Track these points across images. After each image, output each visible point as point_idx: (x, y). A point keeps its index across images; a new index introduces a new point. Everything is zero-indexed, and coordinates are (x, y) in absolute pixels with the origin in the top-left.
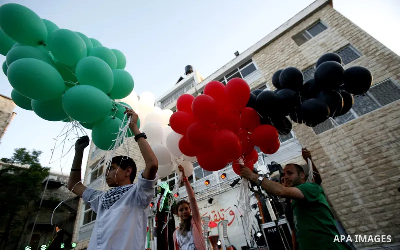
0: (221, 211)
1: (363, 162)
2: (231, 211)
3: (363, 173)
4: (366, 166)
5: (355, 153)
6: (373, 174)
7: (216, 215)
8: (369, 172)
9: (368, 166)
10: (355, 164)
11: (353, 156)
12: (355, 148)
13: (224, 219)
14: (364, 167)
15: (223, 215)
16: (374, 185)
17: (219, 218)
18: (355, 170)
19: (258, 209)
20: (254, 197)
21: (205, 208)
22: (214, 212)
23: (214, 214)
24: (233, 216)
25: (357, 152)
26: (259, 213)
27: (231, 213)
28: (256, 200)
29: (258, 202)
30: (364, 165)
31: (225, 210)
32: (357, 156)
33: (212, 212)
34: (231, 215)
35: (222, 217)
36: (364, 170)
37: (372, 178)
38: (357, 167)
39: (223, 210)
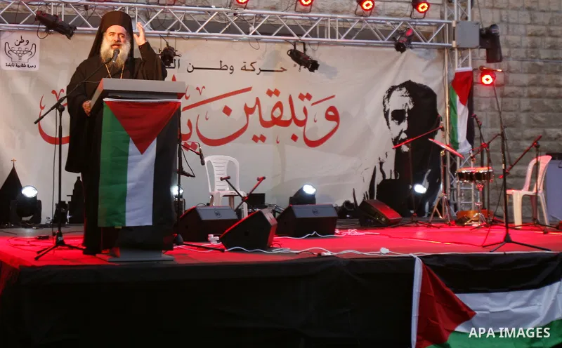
0: (301, 97)
1: (525, 79)
2: (332, 109)
3: (515, 101)
4: (526, 90)
5: (521, 53)
6: (528, 111)
7: (279, 105)
8: (525, 104)
9: (529, 92)
10: (512, 77)
11: (517, 59)
12: (527, 41)
13: (301, 123)
14: (520, 90)
15: (305, 111)
16: (520, 134)
17: (287, 116)
18: (507, 89)
19: (404, 125)
20: (404, 90)
21: (244, 69)
22: (277, 93)
23: (275, 99)
24: (334, 124)
25: (526, 53)
26: (404, 136)
27: (331, 113)
28: (408, 99)
29: (411, 106)
30: (524, 86)
31: (313, 100)
32: (522, 60)
33: (270, 93)
34: (328, 118)
35: (301, 117)
36: (520, 96)
37: (523, 118)
38: (512, 85)
39: (309, 97)
